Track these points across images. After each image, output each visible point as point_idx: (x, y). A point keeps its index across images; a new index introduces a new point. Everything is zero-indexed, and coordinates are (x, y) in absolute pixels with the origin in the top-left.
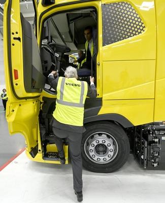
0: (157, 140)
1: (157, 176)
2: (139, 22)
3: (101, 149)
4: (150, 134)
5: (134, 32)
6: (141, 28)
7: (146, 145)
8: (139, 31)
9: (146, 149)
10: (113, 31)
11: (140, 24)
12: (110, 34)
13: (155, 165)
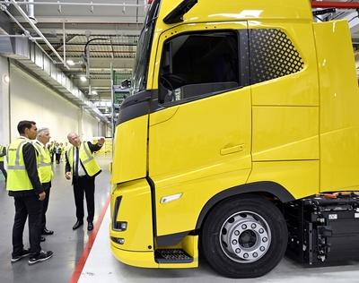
0: (322, 220)
1: (327, 276)
2: (296, 57)
3: (247, 238)
4: (314, 211)
5: (291, 69)
6: (299, 64)
7: (311, 228)
8: (297, 67)
9: (311, 235)
10: (264, 65)
11: (298, 59)
12: (260, 70)
13: (323, 258)
